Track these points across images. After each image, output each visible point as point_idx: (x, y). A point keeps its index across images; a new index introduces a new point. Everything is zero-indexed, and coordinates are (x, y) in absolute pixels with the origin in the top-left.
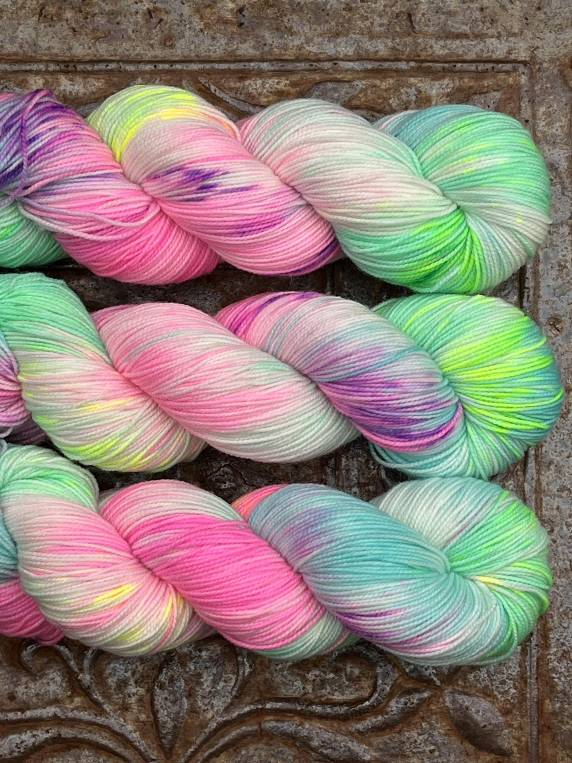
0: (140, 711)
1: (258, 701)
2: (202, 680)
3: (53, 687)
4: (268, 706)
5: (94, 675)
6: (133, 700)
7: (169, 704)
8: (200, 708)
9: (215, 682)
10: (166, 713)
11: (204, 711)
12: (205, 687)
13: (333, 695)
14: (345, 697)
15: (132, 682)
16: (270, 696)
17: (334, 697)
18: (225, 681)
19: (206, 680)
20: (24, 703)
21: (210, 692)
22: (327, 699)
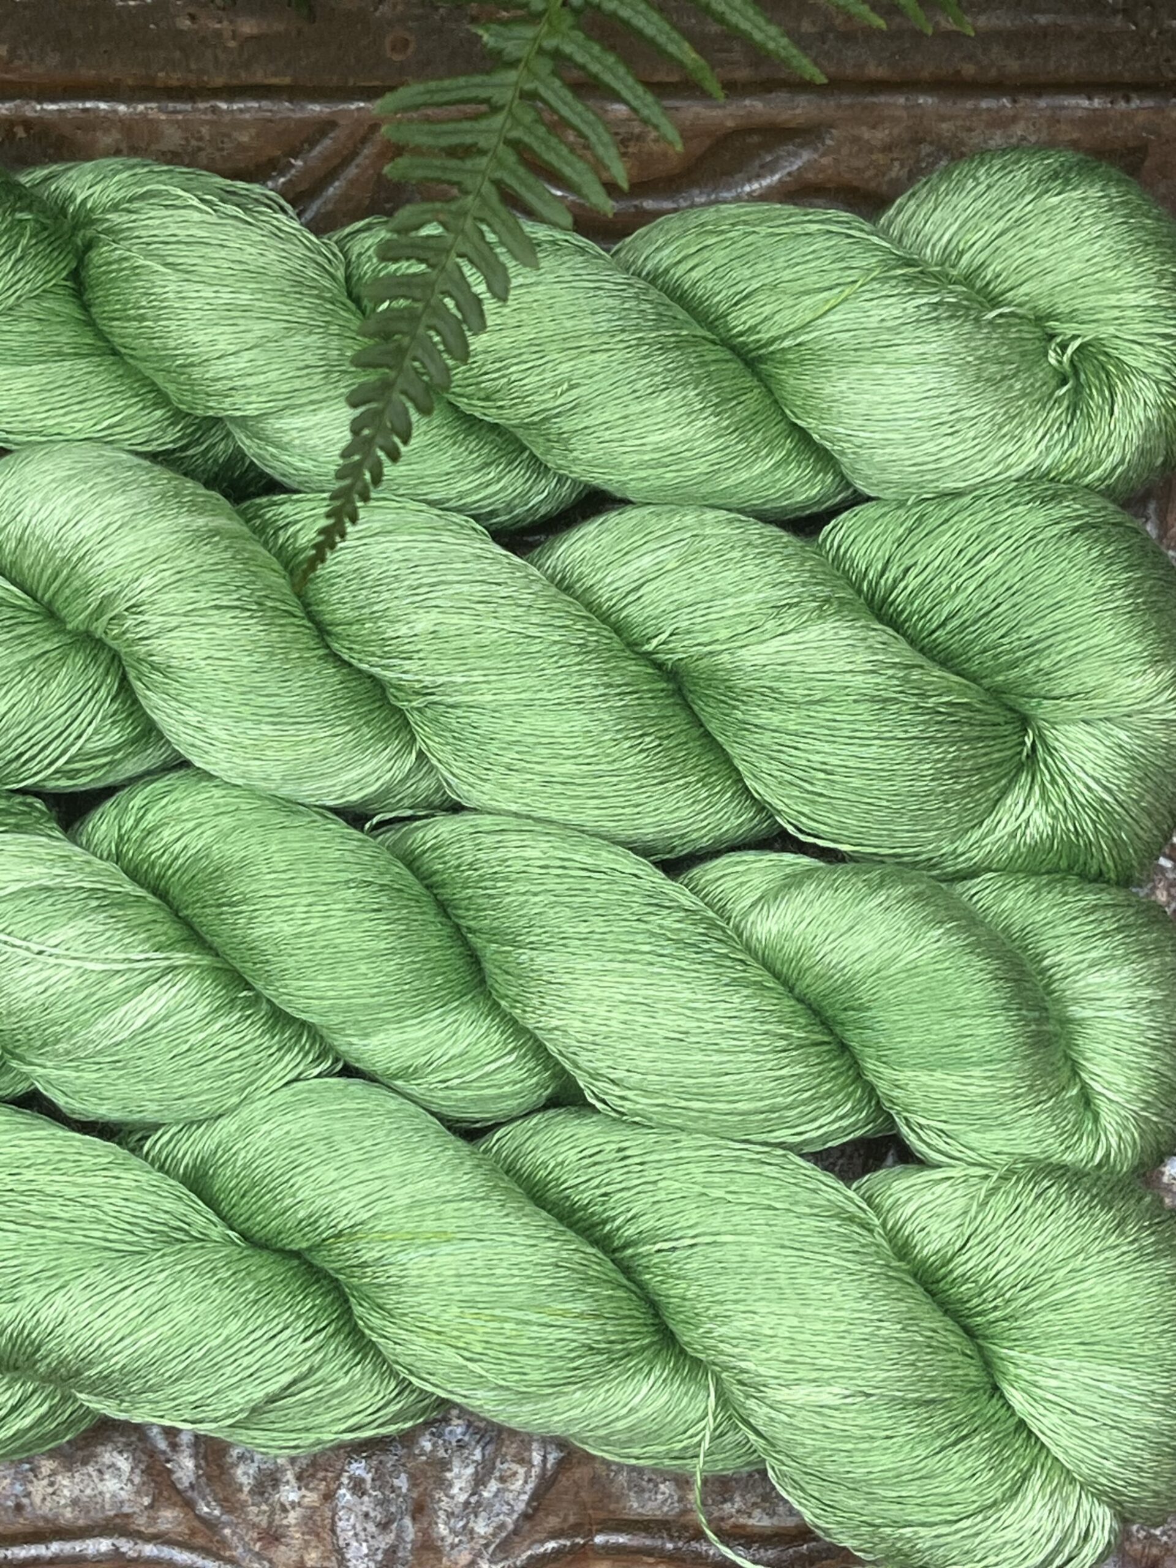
0: (306, 1545)
1: (575, 1529)
2: (449, 1475)
3: (111, 1485)
4: (599, 1539)
5: (205, 1458)
6: (293, 1517)
7: (372, 1528)
8: (443, 1539)
9: (479, 1481)
10: (365, 1550)
11: (453, 1546)
12: (455, 1491)
13: (750, 1516)
14: (775, 1521)
15: (290, 1476)
16: (602, 1515)
17: (751, 1522)
18: (502, 1479)
19: (458, 1477)
20: (45, 1519)
21: (467, 1503)
22: (735, 1526)
